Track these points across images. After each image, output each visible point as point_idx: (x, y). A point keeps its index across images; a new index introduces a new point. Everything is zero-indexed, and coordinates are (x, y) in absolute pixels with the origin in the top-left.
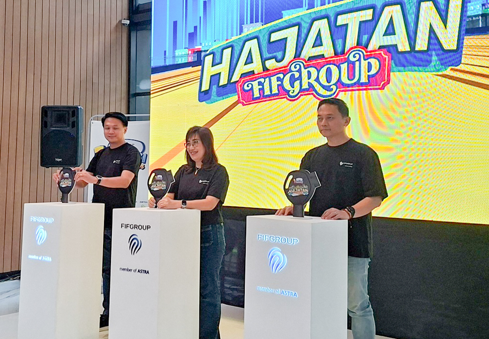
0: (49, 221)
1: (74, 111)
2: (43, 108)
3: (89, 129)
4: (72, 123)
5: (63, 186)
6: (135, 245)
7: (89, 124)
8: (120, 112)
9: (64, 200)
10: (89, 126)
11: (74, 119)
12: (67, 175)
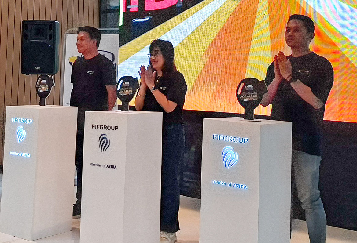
0: (29, 121)
1: (51, 25)
2: (24, 22)
3: (64, 41)
4: (50, 35)
5: (41, 91)
6: (104, 144)
7: (65, 37)
8: (92, 26)
9: (42, 103)
10: (64, 38)
11: (51, 32)
12: (44, 81)
